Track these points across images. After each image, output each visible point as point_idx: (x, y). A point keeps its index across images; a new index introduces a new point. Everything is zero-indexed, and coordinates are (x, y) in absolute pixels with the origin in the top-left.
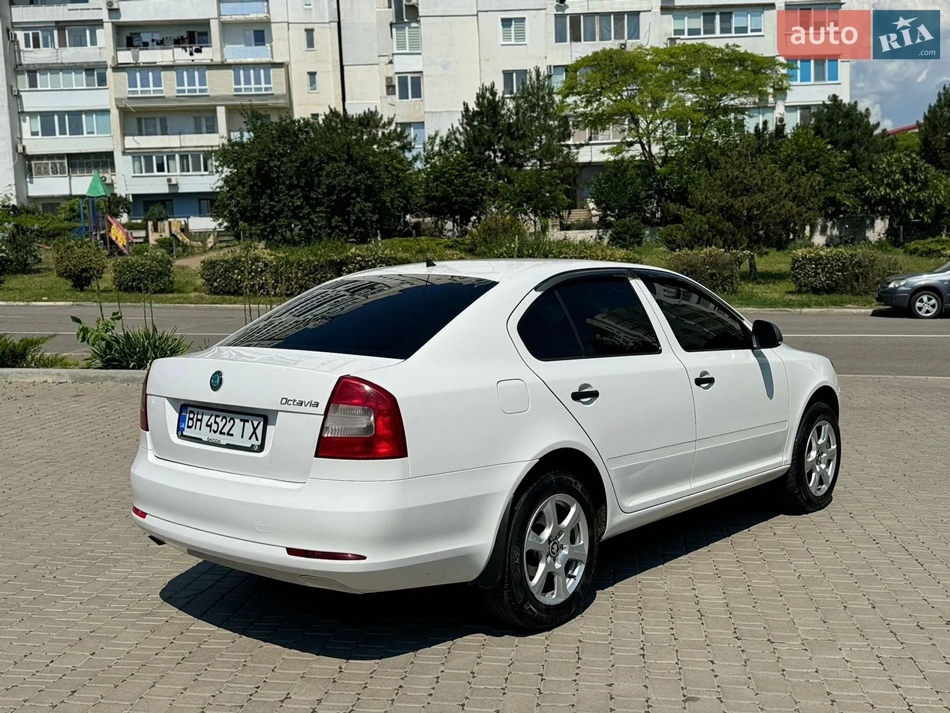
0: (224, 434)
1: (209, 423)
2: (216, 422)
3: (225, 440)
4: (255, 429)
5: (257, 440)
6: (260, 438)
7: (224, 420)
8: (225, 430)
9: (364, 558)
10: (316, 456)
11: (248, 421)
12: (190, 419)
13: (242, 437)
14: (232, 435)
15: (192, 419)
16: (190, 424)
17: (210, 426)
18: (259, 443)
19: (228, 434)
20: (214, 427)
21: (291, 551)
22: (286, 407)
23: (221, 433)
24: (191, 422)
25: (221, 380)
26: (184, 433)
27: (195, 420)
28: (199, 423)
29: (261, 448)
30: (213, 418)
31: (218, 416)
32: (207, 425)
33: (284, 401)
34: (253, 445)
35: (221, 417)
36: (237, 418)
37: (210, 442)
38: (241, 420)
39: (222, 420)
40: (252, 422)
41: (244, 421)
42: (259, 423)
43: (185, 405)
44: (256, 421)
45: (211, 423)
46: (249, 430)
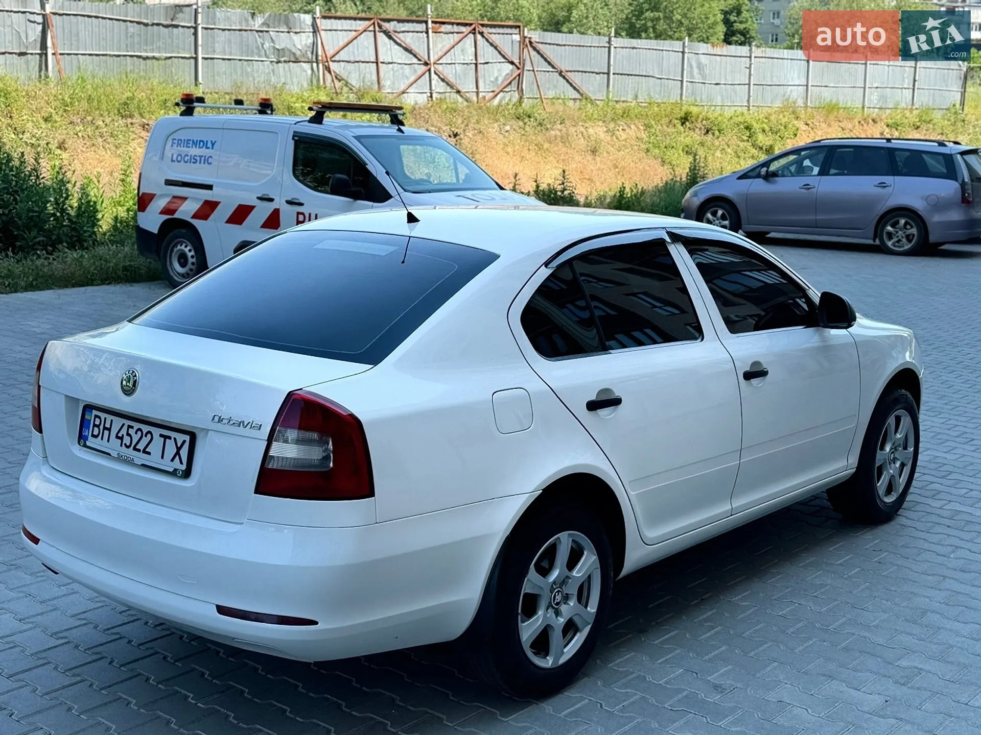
0: (139, 450)
1: (120, 435)
2: (128, 434)
3: (140, 458)
4: (179, 449)
5: (181, 463)
6: (185, 460)
7: (139, 433)
8: (141, 446)
9: (315, 623)
10: (257, 491)
11: (170, 438)
12: (95, 425)
13: (162, 457)
14: (149, 453)
15: (98, 426)
16: (96, 433)
17: (121, 438)
18: (184, 467)
19: (144, 452)
20: (127, 440)
21: (222, 610)
22: (219, 426)
23: (135, 449)
24: (96, 430)
25: (135, 382)
26: (88, 444)
27: (101, 427)
28: (106, 432)
29: (187, 474)
30: (125, 428)
31: (132, 427)
32: (117, 437)
33: (216, 419)
34: (176, 470)
35: (135, 429)
36: (156, 432)
37: (120, 459)
38: (161, 436)
39: (136, 433)
40: (175, 439)
41: (166, 437)
42: (184, 442)
43: (88, 408)
44: (181, 438)
45: (123, 435)
46: (171, 449)
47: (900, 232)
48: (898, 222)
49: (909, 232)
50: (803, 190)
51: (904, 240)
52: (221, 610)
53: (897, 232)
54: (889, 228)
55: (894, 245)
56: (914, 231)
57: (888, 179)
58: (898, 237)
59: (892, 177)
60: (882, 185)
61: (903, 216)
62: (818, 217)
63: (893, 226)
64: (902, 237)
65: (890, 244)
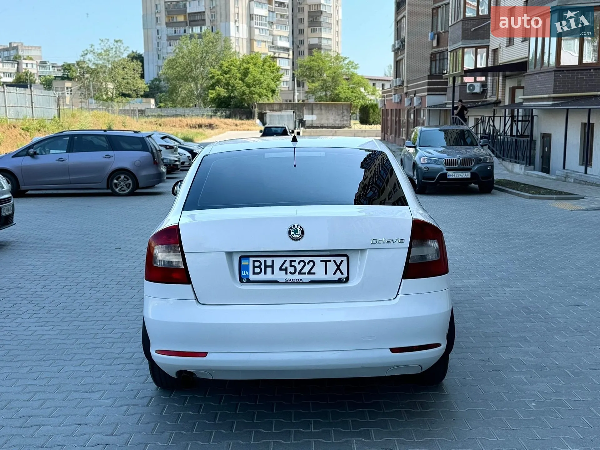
0: (304, 274)
1: (284, 267)
2: (292, 266)
3: (305, 278)
4: (339, 266)
5: (342, 273)
6: (345, 272)
7: (302, 263)
8: (306, 270)
9: (440, 345)
10: (405, 278)
11: (330, 261)
12: (255, 267)
13: (326, 273)
14: (313, 273)
15: (259, 267)
16: (257, 271)
17: (286, 269)
18: (345, 276)
19: (309, 273)
20: (291, 270)
22: (376, 246)
23: (300, 273)
24: (257, 269)
26: (251, 280)
27: (263, 267)
28: (269, 269)
29: (347, 280)
30: (288, 262)
31: (295, 261)
32: (281, 270)
33: (374, 241)
34: (340, 279)
35: (297, 262)
36: (317, 260)
37: (288, 282)
38: (322, 261)
39: (299, 263)
40: (334, 261)
41: (326, 262)
42: (342, 261)
43: (244, 257)
44: (338, 260)
45: (286, 268)
46: (332, 267)
47: (122, 183)
48: (120, 177)
49: (127, 182)
50: (60, 162)
51: (125, 187)
52: (393, 350)
53: (120, 183)
54: (115, 181)
55: (119, 190)
56: (130, 181)
57: (111, 153)
58: (121, 186)
59: (112, 152)
60: (108, 156)
61: (122, 174)
62: (71, 178)
63: (117, 180)
64: (124, 186)
65: (117, 190)
